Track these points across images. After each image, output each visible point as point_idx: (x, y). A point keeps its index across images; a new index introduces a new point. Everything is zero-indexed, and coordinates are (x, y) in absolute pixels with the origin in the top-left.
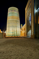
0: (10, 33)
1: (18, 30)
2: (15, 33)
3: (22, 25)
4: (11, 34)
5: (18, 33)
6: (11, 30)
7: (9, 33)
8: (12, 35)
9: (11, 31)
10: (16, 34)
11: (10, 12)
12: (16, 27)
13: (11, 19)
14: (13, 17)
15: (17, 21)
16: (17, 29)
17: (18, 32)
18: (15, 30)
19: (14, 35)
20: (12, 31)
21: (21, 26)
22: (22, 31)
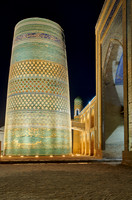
0: (21, 141)
1: (59, 127)
2: (48, 139)
3: (77, 102)
4: (27, 144)
5: (59, 140)
6: (26, 125)
7: (16, 141)
8: (32, 150)
9: (27, 133)
10: (48, 146)
11: (21, 42)
12: (53, 110)
13: (26, 76)
14: (35, 66)
15: (54, 84)
16: (53, 122)
17: (59, 135)
18: (48, 127)
19: (43, 150)
20: (33, 129)
21: (76, 109)
22: (79, 133)
